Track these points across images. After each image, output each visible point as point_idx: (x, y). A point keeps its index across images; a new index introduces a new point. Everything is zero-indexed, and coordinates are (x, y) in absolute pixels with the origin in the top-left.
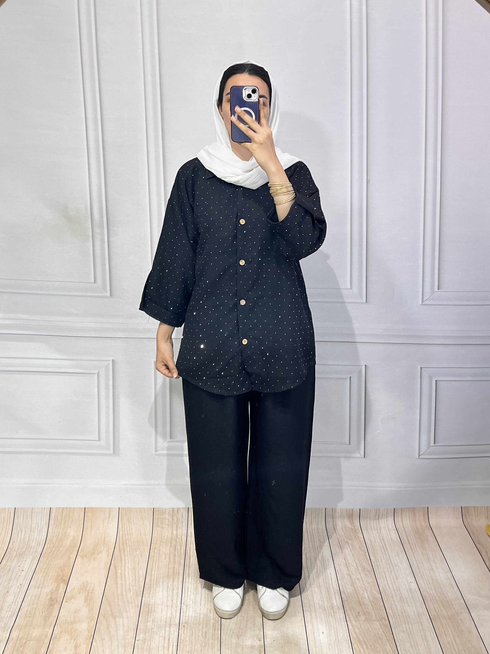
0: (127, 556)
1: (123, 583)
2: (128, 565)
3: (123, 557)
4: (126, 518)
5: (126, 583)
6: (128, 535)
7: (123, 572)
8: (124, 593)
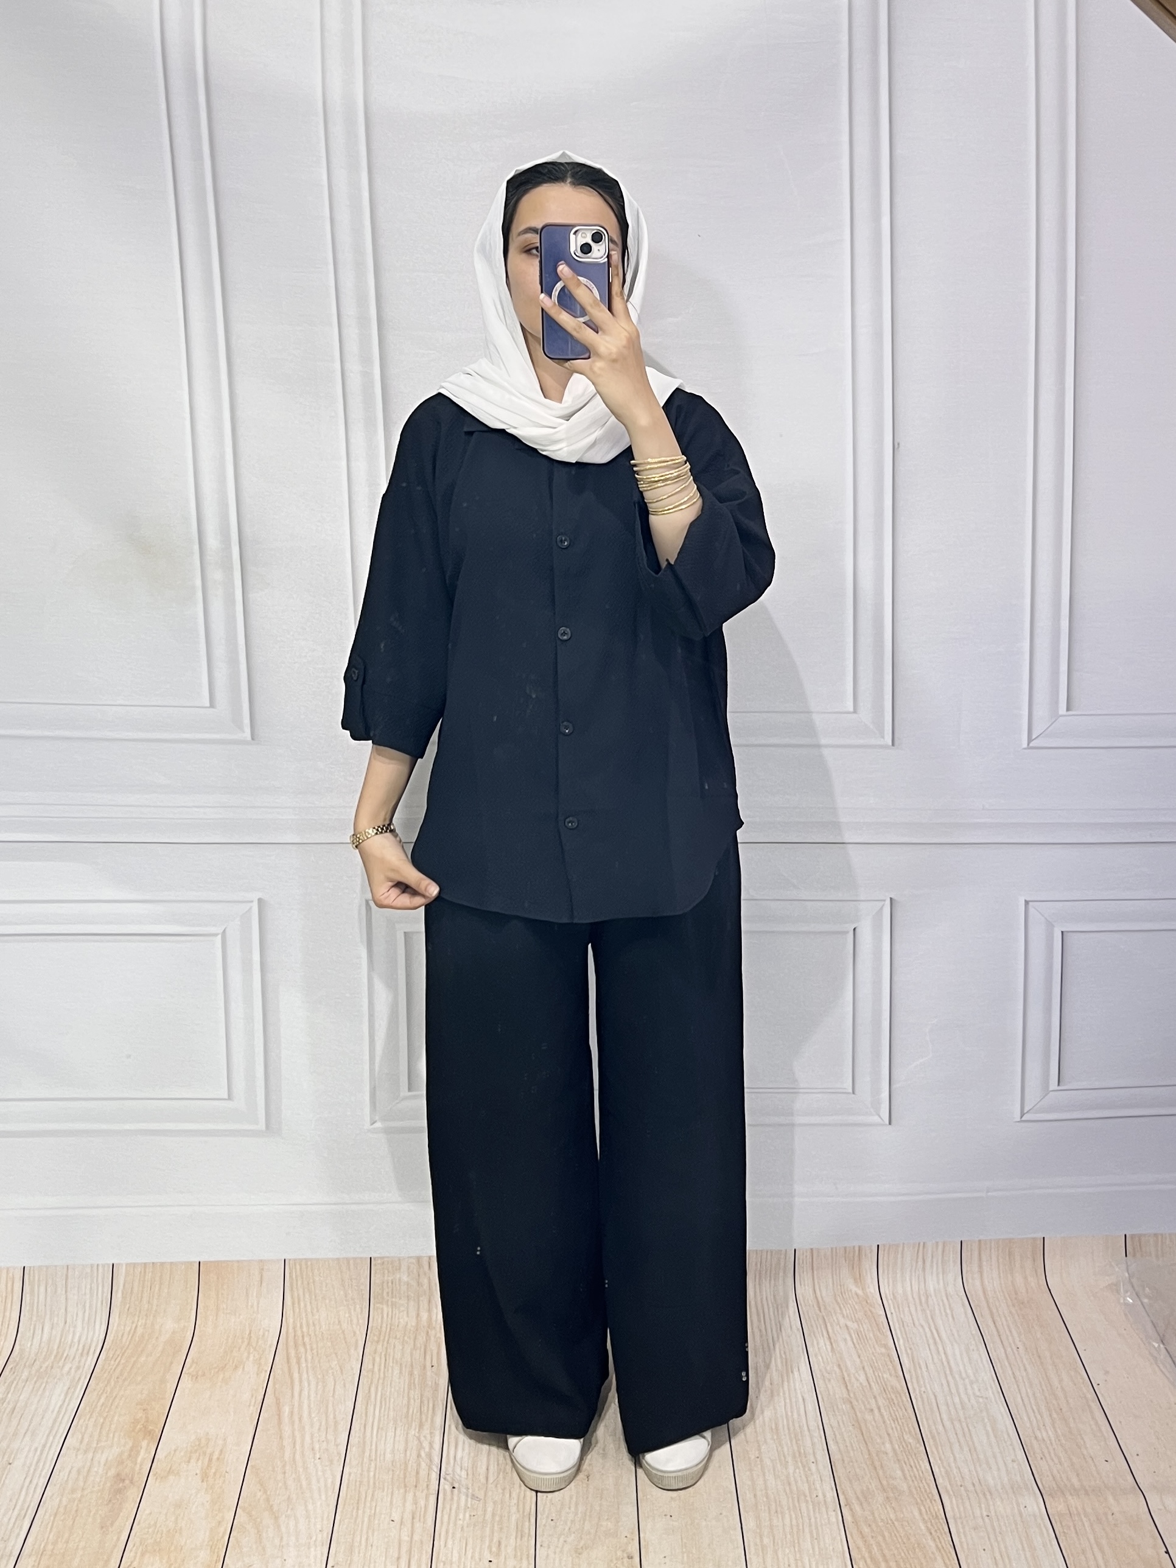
0: (305, 1371)
1: (297, 1434)
2: (309, 1393)
3: (296, 1375)
4: (302, 1283)
5: (303, 1437)
6: (308, 1325)
7: (296, 1410)
8: (298, 1456)
